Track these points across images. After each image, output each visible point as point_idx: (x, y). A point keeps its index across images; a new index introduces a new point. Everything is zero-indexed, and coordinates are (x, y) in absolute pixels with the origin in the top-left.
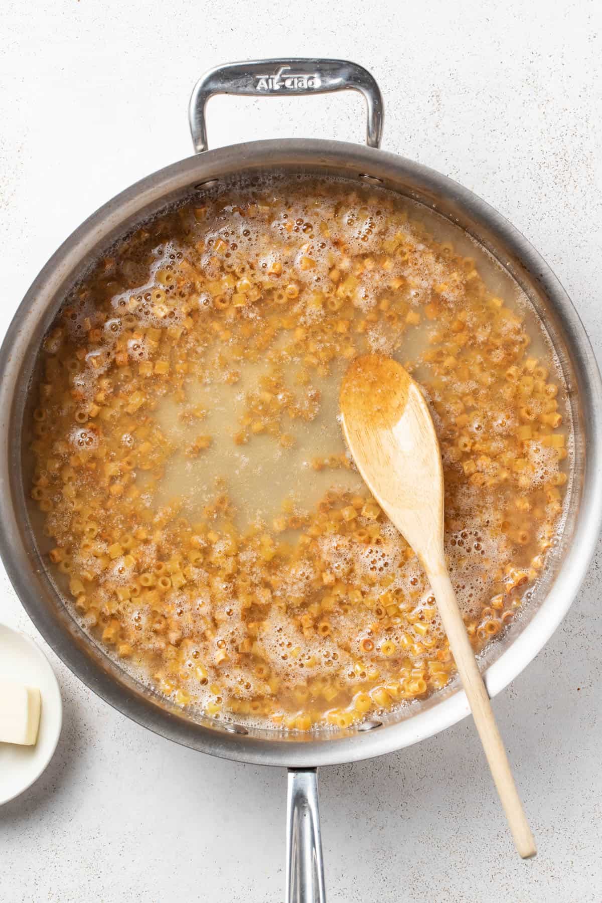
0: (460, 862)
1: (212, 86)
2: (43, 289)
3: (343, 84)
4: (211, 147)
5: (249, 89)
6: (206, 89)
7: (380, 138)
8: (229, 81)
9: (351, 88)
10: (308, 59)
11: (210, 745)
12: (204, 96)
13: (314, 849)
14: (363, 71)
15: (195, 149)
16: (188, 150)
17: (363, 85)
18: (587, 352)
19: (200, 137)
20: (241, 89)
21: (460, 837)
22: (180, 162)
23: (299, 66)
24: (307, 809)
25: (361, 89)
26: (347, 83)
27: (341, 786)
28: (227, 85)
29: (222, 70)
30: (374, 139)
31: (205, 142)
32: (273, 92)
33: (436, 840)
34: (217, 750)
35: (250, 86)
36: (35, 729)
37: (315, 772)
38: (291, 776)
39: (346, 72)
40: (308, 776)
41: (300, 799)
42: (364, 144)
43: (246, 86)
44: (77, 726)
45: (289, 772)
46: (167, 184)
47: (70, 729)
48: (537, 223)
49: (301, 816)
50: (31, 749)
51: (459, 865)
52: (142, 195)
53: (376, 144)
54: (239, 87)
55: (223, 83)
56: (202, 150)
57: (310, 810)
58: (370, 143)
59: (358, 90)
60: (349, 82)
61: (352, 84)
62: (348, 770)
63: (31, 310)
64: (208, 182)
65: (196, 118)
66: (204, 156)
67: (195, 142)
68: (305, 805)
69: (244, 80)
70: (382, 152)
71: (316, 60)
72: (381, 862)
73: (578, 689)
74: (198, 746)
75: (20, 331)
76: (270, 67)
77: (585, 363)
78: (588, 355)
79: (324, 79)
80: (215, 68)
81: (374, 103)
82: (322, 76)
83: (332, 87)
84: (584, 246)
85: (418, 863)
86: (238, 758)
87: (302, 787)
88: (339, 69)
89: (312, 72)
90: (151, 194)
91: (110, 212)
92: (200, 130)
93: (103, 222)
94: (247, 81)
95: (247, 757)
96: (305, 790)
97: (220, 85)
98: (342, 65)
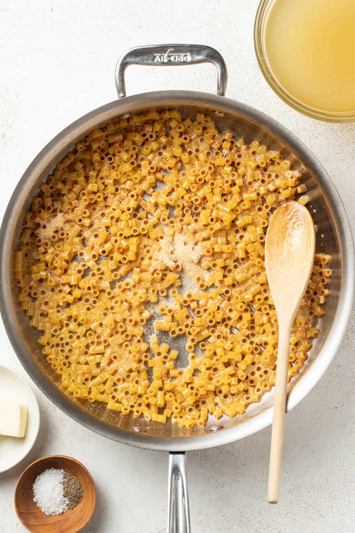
1: (129, 60)
2: (31, 176)
3: (204, 59)
4: (128, 95)
6: (125, 61)
7: (225, 90)
8: (138, 57)
9: (209, 61)
10: (184, 45)
11: (125, 438)
12: (124, 65)
13: (184, 498)
14: (215, 52)
15: (119, 95)
16: (115, 97)
18: (343, 214)
19: (122, 89)
20: (145, 62)
22: (110, 104)
23: (179, 48)
24: (180, 475)
25: (214, 62)
26: (206, 58)
27: (199, 462)
28: (137, 59)
29: (134, 51)
30: (221, 91)
31: (124, 92)
32: (163, 64)
33: (254, 493)
34: (129, 441)
35: (150, 60)
36: (24, 428)
37: (185, 454)
38: (171, 456)
39: (205, 52)
40: (181, 456)
41: (176, 470)
42: (216, 93)
43: (148, 60)
44: (48, 426)
45: (170, 454)
46: (102, 116)
47: (44, 428)
48: (315, 140)
49: (176, 479)
50: (22, 439)
52: (88, 122)
53: (223, 94)
54: (144, 60)
55: (135, 58)
56: (123, 97)
57: (182, 476)
58: (219, 93)
59: (212, 63)
60: (207, 58)
61: (209, 59)
62: (204, 453)
63: (24, 188)
64: (125, 115)
65: (119, 78)
66: (124, 100)
67: (119, 92)
68: (179, 473)
69: (147, 56)
70: (226, 98)
71: (188, 45)
72: (222, 506)
73: (336, 408)
74: (118, 439)
75: (17, 201)
76: (162, 49)
77: (342, 220)
79: (193, 56)
80: (130, 49)
81: (222, 70)
82: (192, 54)
83: (197, 61)
84: (341, 153)
85: (243, 507)
86: (141, 446)
87: (177, 463)
88: (201, 50)
89: (186, 52)
90: (93, 121)
91: (69, 132)
92: (121, 85)
93: (65, 137)
94: (149, 57)
95: (146, 445)
96: (179, 464)
97: (133, 59)
98: (203, 48)
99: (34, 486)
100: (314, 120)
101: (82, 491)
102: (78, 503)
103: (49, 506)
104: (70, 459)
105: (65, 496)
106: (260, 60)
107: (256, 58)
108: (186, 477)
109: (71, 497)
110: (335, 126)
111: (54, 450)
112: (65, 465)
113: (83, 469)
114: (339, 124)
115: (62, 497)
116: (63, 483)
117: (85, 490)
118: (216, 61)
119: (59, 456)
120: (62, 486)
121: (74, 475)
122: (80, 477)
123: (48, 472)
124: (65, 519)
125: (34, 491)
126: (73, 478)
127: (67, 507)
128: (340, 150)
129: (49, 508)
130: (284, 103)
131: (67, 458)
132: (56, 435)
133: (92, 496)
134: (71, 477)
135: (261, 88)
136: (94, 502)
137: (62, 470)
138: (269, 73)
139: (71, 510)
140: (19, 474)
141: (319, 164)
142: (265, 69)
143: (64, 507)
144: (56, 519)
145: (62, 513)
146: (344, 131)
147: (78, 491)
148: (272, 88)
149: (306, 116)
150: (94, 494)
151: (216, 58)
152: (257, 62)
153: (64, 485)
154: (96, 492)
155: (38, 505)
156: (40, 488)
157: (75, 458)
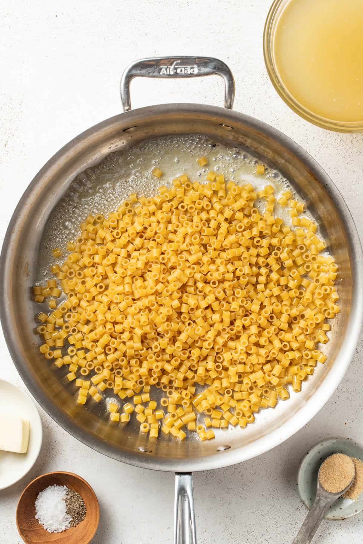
0: (275, 524)
1: (134, 72)
2: (34, 190)
3: (211, 71)
4: (133, 107)
5: (156, 74)
6: (130, 74)
7: (233, 103)
8: (144, 69)
9: (216, 74)
10: (190, 57)
11: (130, 459)
12: (129, 77)
13: (190, 521)
14: (223, 64)
15: (124, 109)
16: (119, 109)
17: (223, 72)
18: (353, 230)
19: (127, 102)
20: (151, 74)
21: (275, 509)
22: (115, 117)
23: (186, 61)
24: (186, 497)
25: (222, 74)
26: (213, 70)
27: (205, 479)
28: (143, 71)
29: (140, 63)
30: (229, 104)
31: (129, 104)
32: (170, 76)
33: (261, 511)
34: (134, 462)
35: (156, 72)
36: (26, 444)
37: (191, 475)
38: (177, 477)
39: (213, 64)
40: (187, 477)
41: (182, 491)
42: (223, 107)
43: (154, 72)
44: (51, 442)
45: (176, 475)
46: (107, 129)
47: (47, 444)
48: (324, 150)
49: (183, 501)
50: (24, 455)
51: (274, 526)
52: (92, 136)
53: (230, 107)
54: (149, 73)
55: (140, 70)
56: (128, 110)
57: (188, 497)
58: (227, 106)
59: (220, 75)
60: (215, 70)
61: (217, 72)
62: (211, 474)
63: (27, 203)
64: (131, 128)
65: (125, 91)
66: (129, 113)
67: (124, 105)
68: (186, 494)
69: (153, 69)
70: (234, 111)
71: (195, 57)
72: (228, 523)
73: (345, 424)
74: (123, 459)
75: (20, 215)
76: (170, 61)
77: (352, 236)
78: (354, 232)
79: (200, 68)
80: (135, 61)
81: (229, 83)
82: (199, 66)
83: (205, 73)
84: (352, 164)
85: (250, 524)
86: (146, 467)
87: (183, 484)
88: (209, 63)
89: (193, 64)
90: (97, 135)
91: (73, 146)
92: (126, 98)
93: (70, 151)
94: (154, 69)
95: (151, 466)
96: (185, 486)
97: (138, 72)
98: (210, 60)
99: (36, 503)
100: (324, 130)
101: (86, 508)
102: (81, 520)
103: (51, 524)
104: (73, 475)
105: (68, 513)
106: (269, 68)
107: (264, 66)
108: (193, 498)
109: (74, 514)
110: (344, 136)
111: (57, 467)
112: (68, 481)
113: (87, 486)
114: (350, 134)
115: (65, 514)
116: (66, 500)
117: (89, 507)
118: (224, 73)
119: (62, 473)
120: (64, 503)
121: (77, 492)
122: (83, 494)
123: (50, 488)
124: (67, 537)
125: (36, 508)
126: (76, 495)
127: (70, 525)
128: (351, 161)
129: (51, 525)
130: (293, 112)
131: (70, 474)
132: (58, 451)
133: (96, 513)
134: (74, 494)
135: (270, 97)
136: (98, 520)
137: (65, 487)
138: (279, 82)
139: (74, 528)
140: (21, 491)
141: (329, 179)
142: (274, 78)
143: (67, 524)
144: (59, 536)
145: (65, 531)
146: (355, 141)
147: (81, 508)
148: (282, 98)
149: (315, 126)
150: (98, 512)
151: (224, 71)
152: (266, 70)
153: (66, 501)
154: (100, 509)
155: (40, 522)
156: (42, 504)
157: (79, 475)
